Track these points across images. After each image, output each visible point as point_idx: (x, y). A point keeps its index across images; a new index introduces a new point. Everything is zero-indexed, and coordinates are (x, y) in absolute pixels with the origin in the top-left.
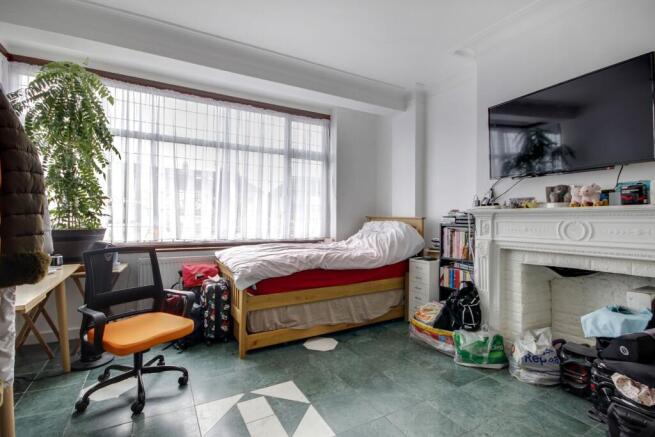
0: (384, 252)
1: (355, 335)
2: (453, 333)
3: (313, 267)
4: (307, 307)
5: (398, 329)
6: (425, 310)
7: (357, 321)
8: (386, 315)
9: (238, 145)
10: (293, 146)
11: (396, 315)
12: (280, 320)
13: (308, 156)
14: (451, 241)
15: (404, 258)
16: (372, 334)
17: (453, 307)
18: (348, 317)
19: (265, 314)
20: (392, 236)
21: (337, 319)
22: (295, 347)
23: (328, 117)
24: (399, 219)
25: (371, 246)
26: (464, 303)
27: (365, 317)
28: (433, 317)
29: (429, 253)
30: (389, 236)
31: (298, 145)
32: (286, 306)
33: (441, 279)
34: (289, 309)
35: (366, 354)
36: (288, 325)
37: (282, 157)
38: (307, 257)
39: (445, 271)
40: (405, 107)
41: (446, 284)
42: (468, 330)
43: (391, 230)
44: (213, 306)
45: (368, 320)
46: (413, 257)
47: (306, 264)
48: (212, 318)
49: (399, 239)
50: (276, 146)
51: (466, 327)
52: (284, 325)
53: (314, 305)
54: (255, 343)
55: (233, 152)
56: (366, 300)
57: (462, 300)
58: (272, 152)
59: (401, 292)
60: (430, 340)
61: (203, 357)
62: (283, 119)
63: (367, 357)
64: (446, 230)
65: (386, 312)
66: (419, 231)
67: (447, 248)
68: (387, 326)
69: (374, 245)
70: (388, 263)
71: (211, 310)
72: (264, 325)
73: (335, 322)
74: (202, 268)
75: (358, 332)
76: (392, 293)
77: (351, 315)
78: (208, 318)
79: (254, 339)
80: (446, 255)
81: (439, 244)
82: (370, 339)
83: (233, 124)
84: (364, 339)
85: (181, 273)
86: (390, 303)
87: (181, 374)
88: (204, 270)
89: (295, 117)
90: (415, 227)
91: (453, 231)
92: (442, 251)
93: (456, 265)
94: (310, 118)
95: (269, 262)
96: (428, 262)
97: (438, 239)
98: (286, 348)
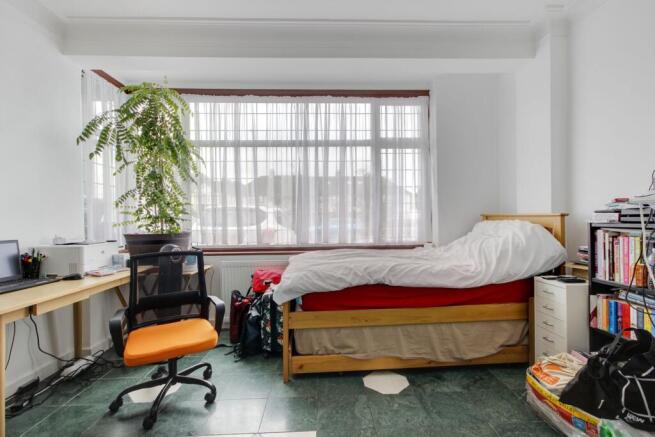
0: (488, 265)
1: (439, 378)
2: (600, 422)
3: (372, 282)
4: (367, 332)
5: (509, 381)
6: (552, 365)
7: (443, 358)
8: (492, 355)
9: (317, 140)
10: (383, 135)
11: (513, 358)
12: (333, 345)
13: (400, 144)
14: (612, 253)
15: (526, 276)
16: (465, 382)
17: (601, 373)
18: (429, 350)
19: (312, 334)
20: (505, 243)
21: (410, 351)
22: (352, 379)
23: (426, 93)
24: (522, 217)
25: (471, 256)
26: (626, 371)
27: (458, 356)
28: (563, 380)
29: (574, 270)
30: (501, 241)
31: (387, 132)
32: (340, 328)
33: (593, 315)
34: (342, 331)
35: (439, 413)
36: (342, 351)
37: (369, 149)
38: (366, 269)
39: (600, 302)
40: (533, 52)
41: (602, 323)
42: (635, 425)
43: (508, 233)
44: (268, 316)
45: (462, 360)
46: (539, 275)
47: (362, 277)
48: (268, 329)
49: (516, 247)
50: (361, 137)
51: (629, 416)
52: (337, 351)
53: (377, 330)
54: (301, 367)
55: (312, 150)
56: (457, 330)
57: (622, 364)
58: (355, 144)
59: (521, 325)
60: (556, 419)
61: (252, 371)
62: (368, 105)
63: (439, 420)
64: (600, 234)
65: (493, 351)
66: (556, 236)
67: (602, 264)
68: (492, 372)
69: (476, 254)
70: (494, 281)
71: (266, 321)
72: (312, 348)
73: (407, 355)
74: (272, 274)
75: (446, 375)
76: (505, 325)
77: (433, 349)
78: (264, 329)
79: (300, 363)
80: (602, 276)
81: (588, 256)
82: (458, 390)
83: (312, 119)
84: (451, 386)
85: (252, 277)
86: (501, 339)
87: (208, 391)
88: (273, 276)
89: (383, 100)
90: (550, 230)
91: (615, 236)
92: (594, 269)
93: (622, 295)
94: (402, 99)
95: (316, 273)
96: (564, 285)
97: (586, 247)
98: (341, 380)
